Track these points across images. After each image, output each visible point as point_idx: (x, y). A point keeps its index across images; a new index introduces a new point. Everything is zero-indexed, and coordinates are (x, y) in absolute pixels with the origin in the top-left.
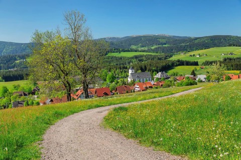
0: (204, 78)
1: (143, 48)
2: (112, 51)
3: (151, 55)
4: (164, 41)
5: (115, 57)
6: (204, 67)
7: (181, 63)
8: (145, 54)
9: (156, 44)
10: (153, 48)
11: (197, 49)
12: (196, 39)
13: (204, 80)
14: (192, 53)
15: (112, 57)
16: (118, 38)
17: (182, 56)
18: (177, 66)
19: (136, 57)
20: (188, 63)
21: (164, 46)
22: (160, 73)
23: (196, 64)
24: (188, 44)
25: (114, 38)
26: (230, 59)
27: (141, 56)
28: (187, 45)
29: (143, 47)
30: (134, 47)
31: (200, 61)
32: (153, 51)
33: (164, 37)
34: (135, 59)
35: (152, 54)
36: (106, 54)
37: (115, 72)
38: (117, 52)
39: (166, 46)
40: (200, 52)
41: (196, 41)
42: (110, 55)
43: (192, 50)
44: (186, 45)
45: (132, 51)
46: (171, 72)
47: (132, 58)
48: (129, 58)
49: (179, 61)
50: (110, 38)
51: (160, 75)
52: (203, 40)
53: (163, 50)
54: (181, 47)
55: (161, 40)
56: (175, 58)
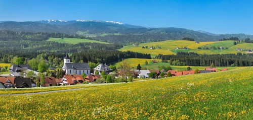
0: (148, 74)
1: (91, 36)
2: (53, 35)
3: (99, 44)
4: (115, 29)
5: (57, 43)
7: (132, 55)
8: (92, 41)
9: (106, 32)
10: (102, 35)
11: (151, 41)
12: (151, 29)
13: (147, 76)
14: (145, 45)
15: (54, 43)
17: (134, 49)
18: (127, 58)
19: (81, 44)
20: (140, 56)
21: (116, 34)
22: (100, 65)
23: (148, 57)
24: (142, 34)
27: (88, 44)
28: (141, 36)
29: (91, 33)
30: (80, 33)
32: (102, 39)
34: (80, 47)
35: (101, 43)
36: (47, 39)
37: (52, 60)
38: (60, 37)
39: (118, 34)
40: (155, 44)
41: (151, 32)
42: (51, 39)
43: (146, 41)
44: (139, 36)
45: (77, 37)
46: (118, 65)
47: (77, 45)
48: (73, 46)
49: (129, 52)
51: (100, 68)
54: (134, 36)
55: (112, 28)
56: (124, 50)
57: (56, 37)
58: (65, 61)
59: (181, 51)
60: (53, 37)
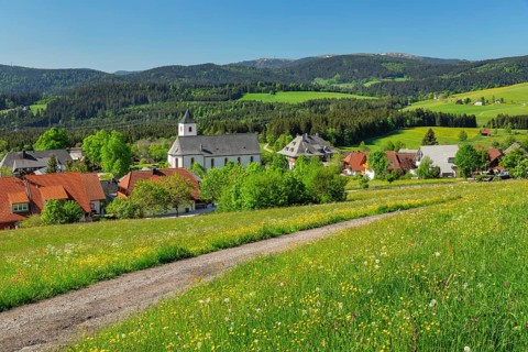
0: (450, 159)
1: (341, 86)
3: (354, 100)
4: (398, 68)
5: (259, 104)
6: (492, 131)
7: (427, 120)
8: (338, 96)
9: (378, 76)
10: (367, 85)
13: (446, 168)
14: (463, 97)
15: (251, 104)
16: (286, 61)
17: (436, 104)
19: (312, 104)
20: (447, 122)
21: (398, 80)
23: (470, 122)
25: (276, 61)
27: (327, 102)
29: (344, 81)
30: (322, 82)
31: (483, 115)
32: (365, 91)
33: (398, 60)
34: (307, 109)
35: (359, 97)
36: (239, 96)
38: (267, 91)
39: (403, 79)
40: (487, 93)
41: (481, 70)
42: (248, 97)
44: (453, 79)
45: (307, 88)
47: (302, 106)
48: (293, 107)
50: (268, 62)
51: (297, 147)
52: (497, 66)
53: (393, 89)
54: (440, 83)
55: (390, 67)
57: (259, 92)
58: (182, 130)
60: (252, 91)
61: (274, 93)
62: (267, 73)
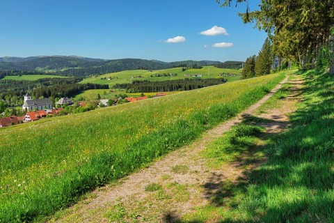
1: (50, 71)
2: (9, 74)
3: (59, 78)
4: (75, 63)
5: (15, 81)
6: (114, 90)
7: (91, 87)
8: (52, 77)
9: (66, 66)
10: (62, 70)
11: (109, 72)
12: (109, 61)
13: (106, 104)
14: (103, 76)
15: (10, 81)
16: (20, 58)
17: (93, 80)
18: (87, 89)
19: (41, 81)
20: (98, 87)
21: (75, 68)
22: (62, 99)
23: (106, 87)
25: (14, 58)
26: (139, 82)
27: (48, 80)
28: (100, 68)
29: (51, 69)
30: (39, 69)
31: (111, 84)
32: (63, 74)
33: (75, 59)
34: (39, 84)
35: (61, 77)
36: (2, 77)
37: (10, 99)
38: (17, 75)
39: (78, 68)
40: (112, 75)
41: (109, 64)
42: (7, 78)
43: (104, 73)
45: (36, 73)
46: (78, 97)
47: (36, 82)
48: (32, 82)
49: (88, 84)
50: (10, 58)
51: (62, 101)
52: (115, 63)
53: (74, 73)
54: (94, 69)
55: (72, 62)
56: (85, 81)
57: (13, 75)
58: (26, 98)
59: (135, 79)
60: (9, 75)
61: (21, 76)
62: (11, 65)
